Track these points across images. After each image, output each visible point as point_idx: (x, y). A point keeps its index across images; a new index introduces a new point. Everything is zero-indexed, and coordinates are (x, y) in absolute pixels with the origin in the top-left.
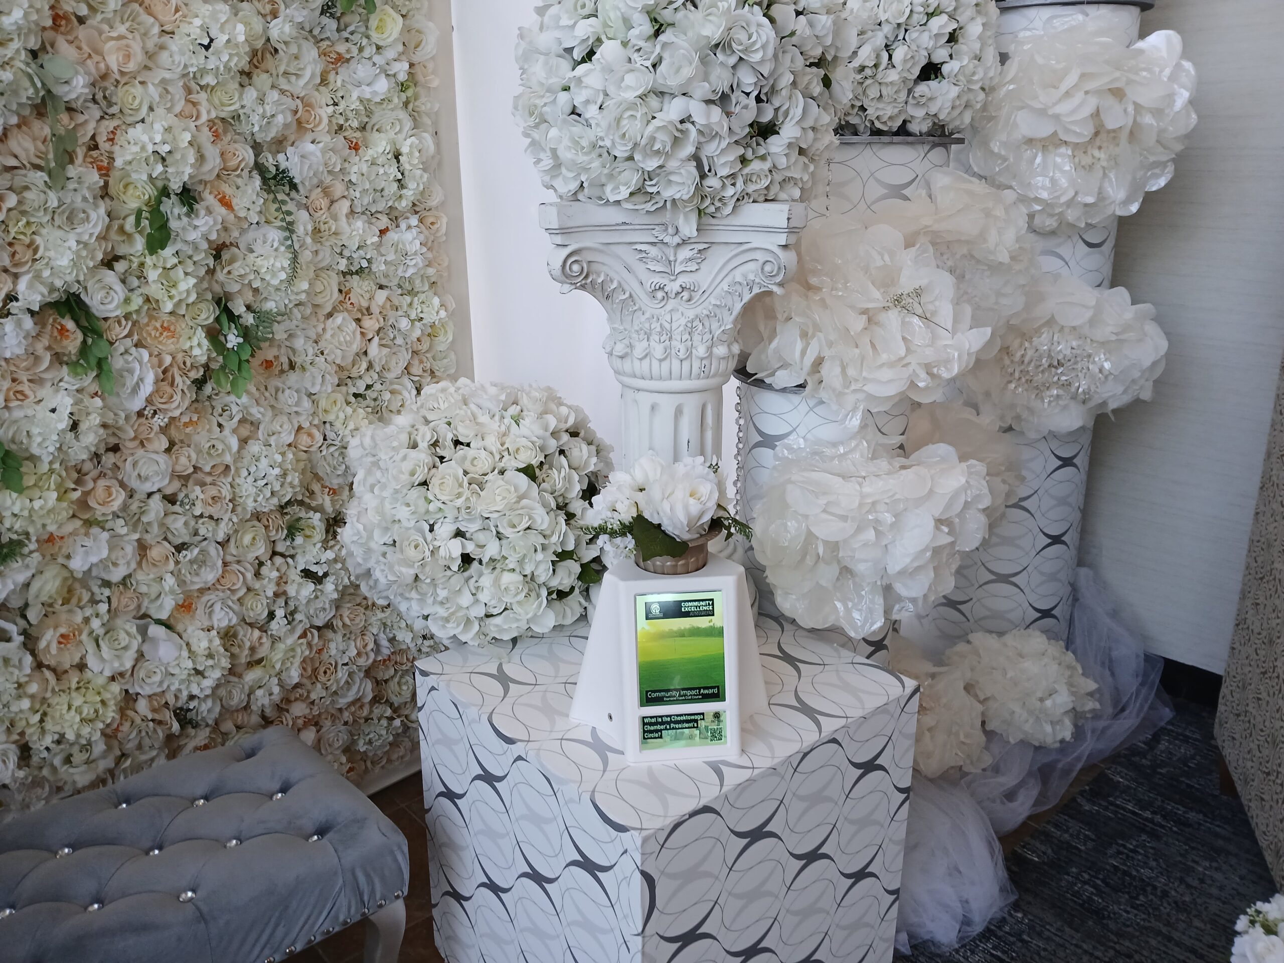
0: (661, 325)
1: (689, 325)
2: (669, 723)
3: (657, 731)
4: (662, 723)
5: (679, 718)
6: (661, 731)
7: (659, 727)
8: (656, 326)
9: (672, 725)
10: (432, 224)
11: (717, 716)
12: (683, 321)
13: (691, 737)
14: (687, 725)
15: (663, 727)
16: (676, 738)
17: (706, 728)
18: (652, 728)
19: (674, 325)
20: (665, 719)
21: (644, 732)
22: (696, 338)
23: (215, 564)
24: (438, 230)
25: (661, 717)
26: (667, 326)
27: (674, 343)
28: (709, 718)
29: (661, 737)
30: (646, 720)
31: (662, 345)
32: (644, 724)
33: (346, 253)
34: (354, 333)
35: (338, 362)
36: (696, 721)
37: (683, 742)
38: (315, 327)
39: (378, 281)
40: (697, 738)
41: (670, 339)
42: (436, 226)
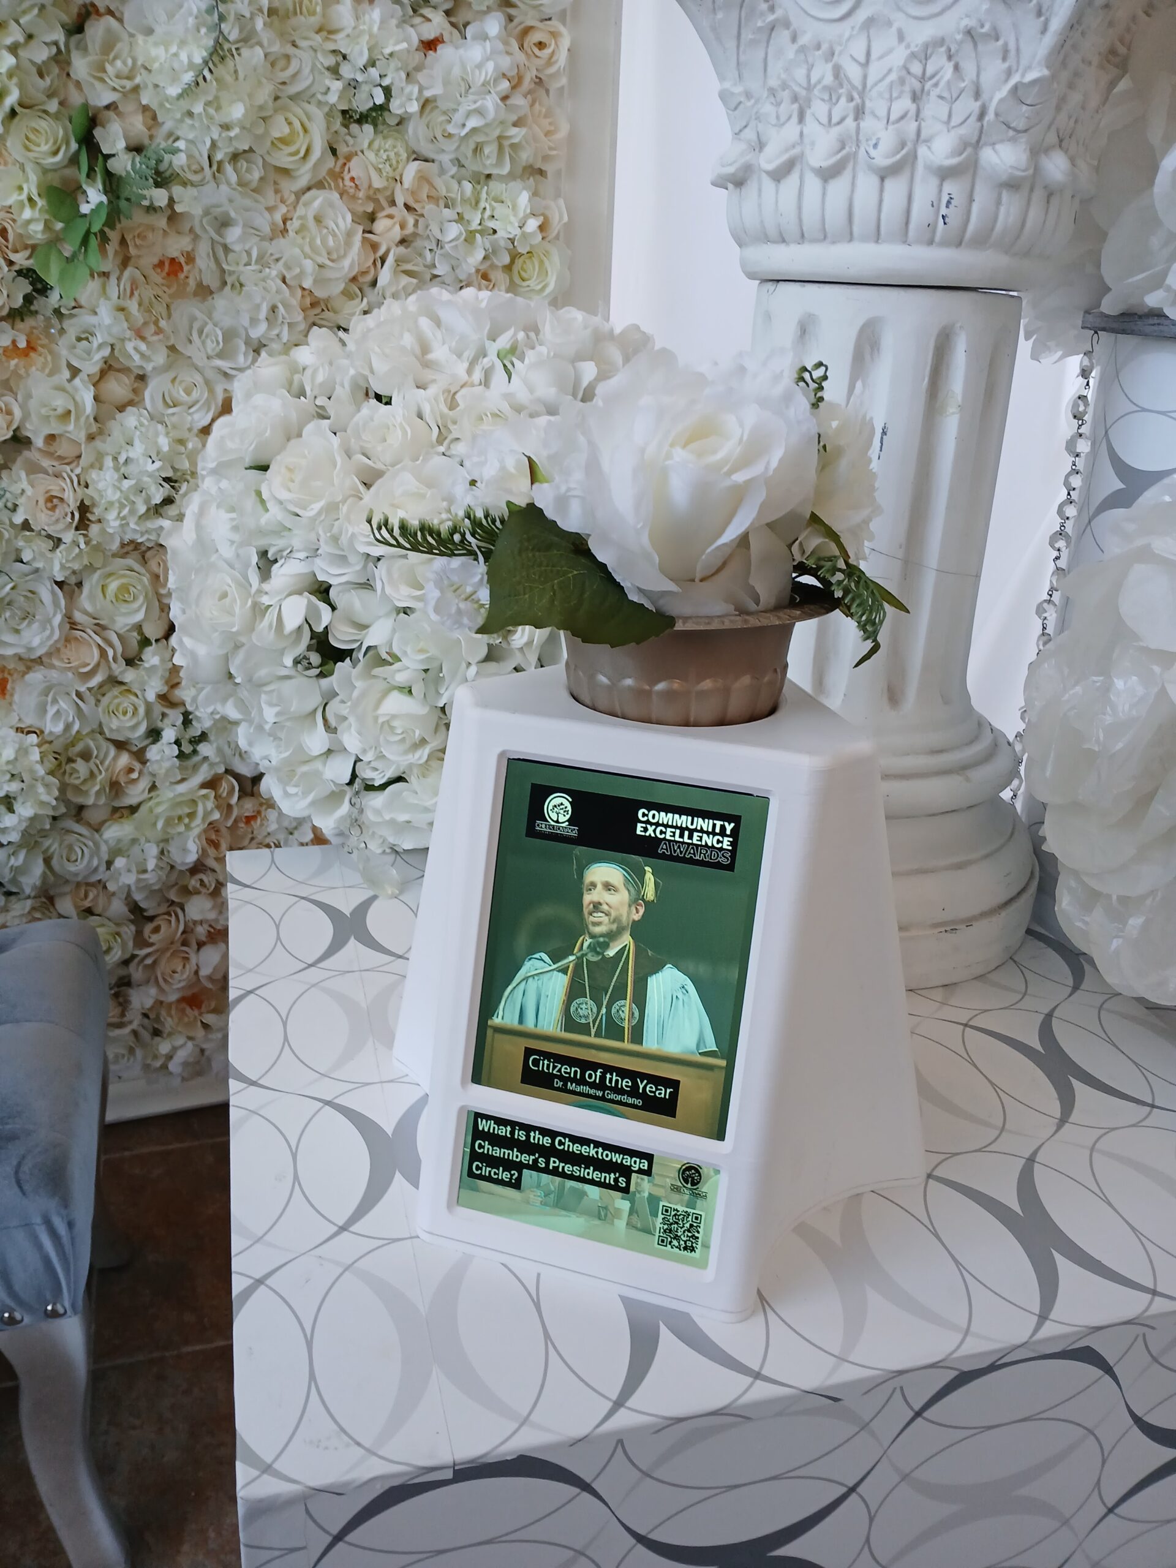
0: (837, 71)
1: (916, 68)
2: (548, 1152)
3: (508, 1165)
4: (526, 1147)
5: (576, 1148)
6: (520, 1167)
7: (515, 1155)
8: (823, 72)
9: (554, 1162)
10: (541, 45)
11: (691, 1175)
12: (899, 56)
13: (603, 1214)
14: (596, 1175)
15: (525, 1158)
16: (561, 1203)
17: (653, 1200)
18: (497, 1152)
19: (875, 71)
20: (535, 1137)
21: (474, 1156)
22: (934, 108)
23: (49, 621)
24: (550, 62)
25: (528, 1128)
26: (853, 72)
27: (867, 124)
28: (666, 1175)
29: (517, 1185)
30: (483, 1125)
31: (835, 131)
32: (477, 1134)
33: (346, 71)
34: (349, 234)
35: (307, 284)
36: (626, 1172)
37: (577, 1221)
38: (270, 209)
39: (413, 145)
40: (621, 1224)
41: (859, 113)
42: (547, 52)
